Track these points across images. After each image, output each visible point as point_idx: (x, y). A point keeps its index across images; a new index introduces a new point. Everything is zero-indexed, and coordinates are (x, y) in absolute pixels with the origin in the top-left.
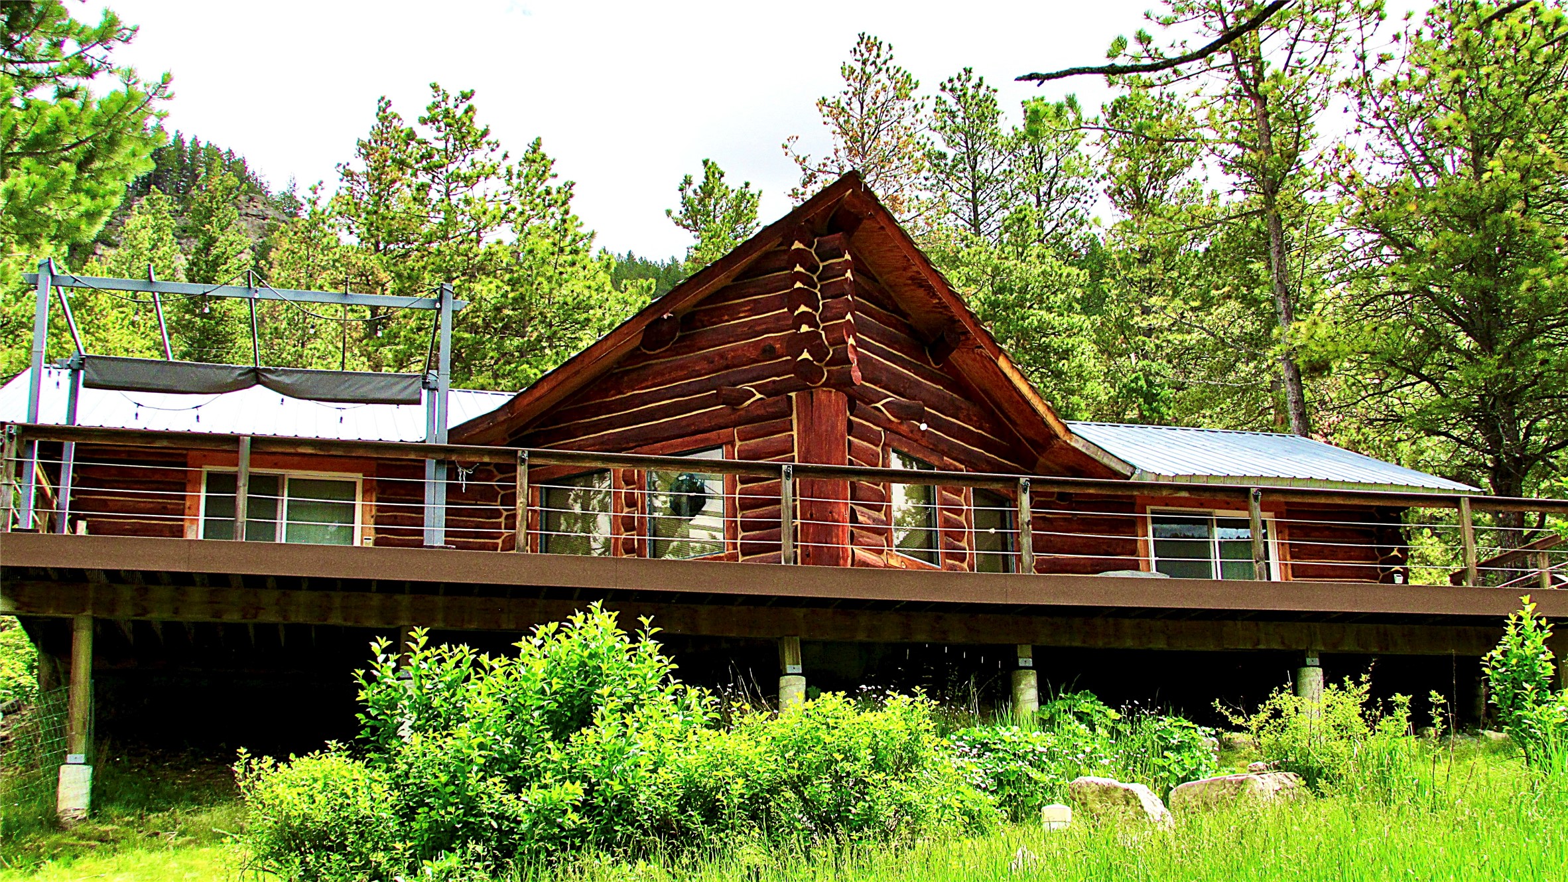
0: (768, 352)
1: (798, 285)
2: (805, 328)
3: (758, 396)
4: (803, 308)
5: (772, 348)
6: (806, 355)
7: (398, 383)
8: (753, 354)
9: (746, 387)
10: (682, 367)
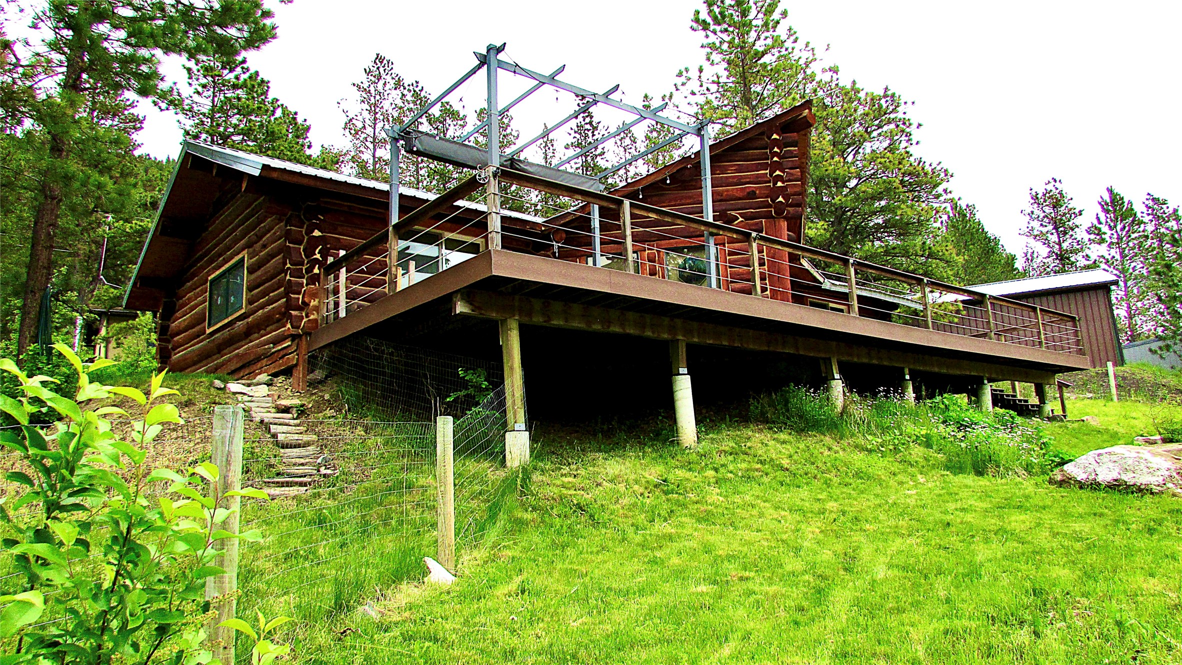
0: (752, 195)
1: (775, 159)
2: (779, 184)
3: (741, 219)
4: (778, 173)
5: (754, 192)
6: (781, 199)
7: (586, 182)
8: (740, 194)
9: (733, 213)
10: (690, 198)
